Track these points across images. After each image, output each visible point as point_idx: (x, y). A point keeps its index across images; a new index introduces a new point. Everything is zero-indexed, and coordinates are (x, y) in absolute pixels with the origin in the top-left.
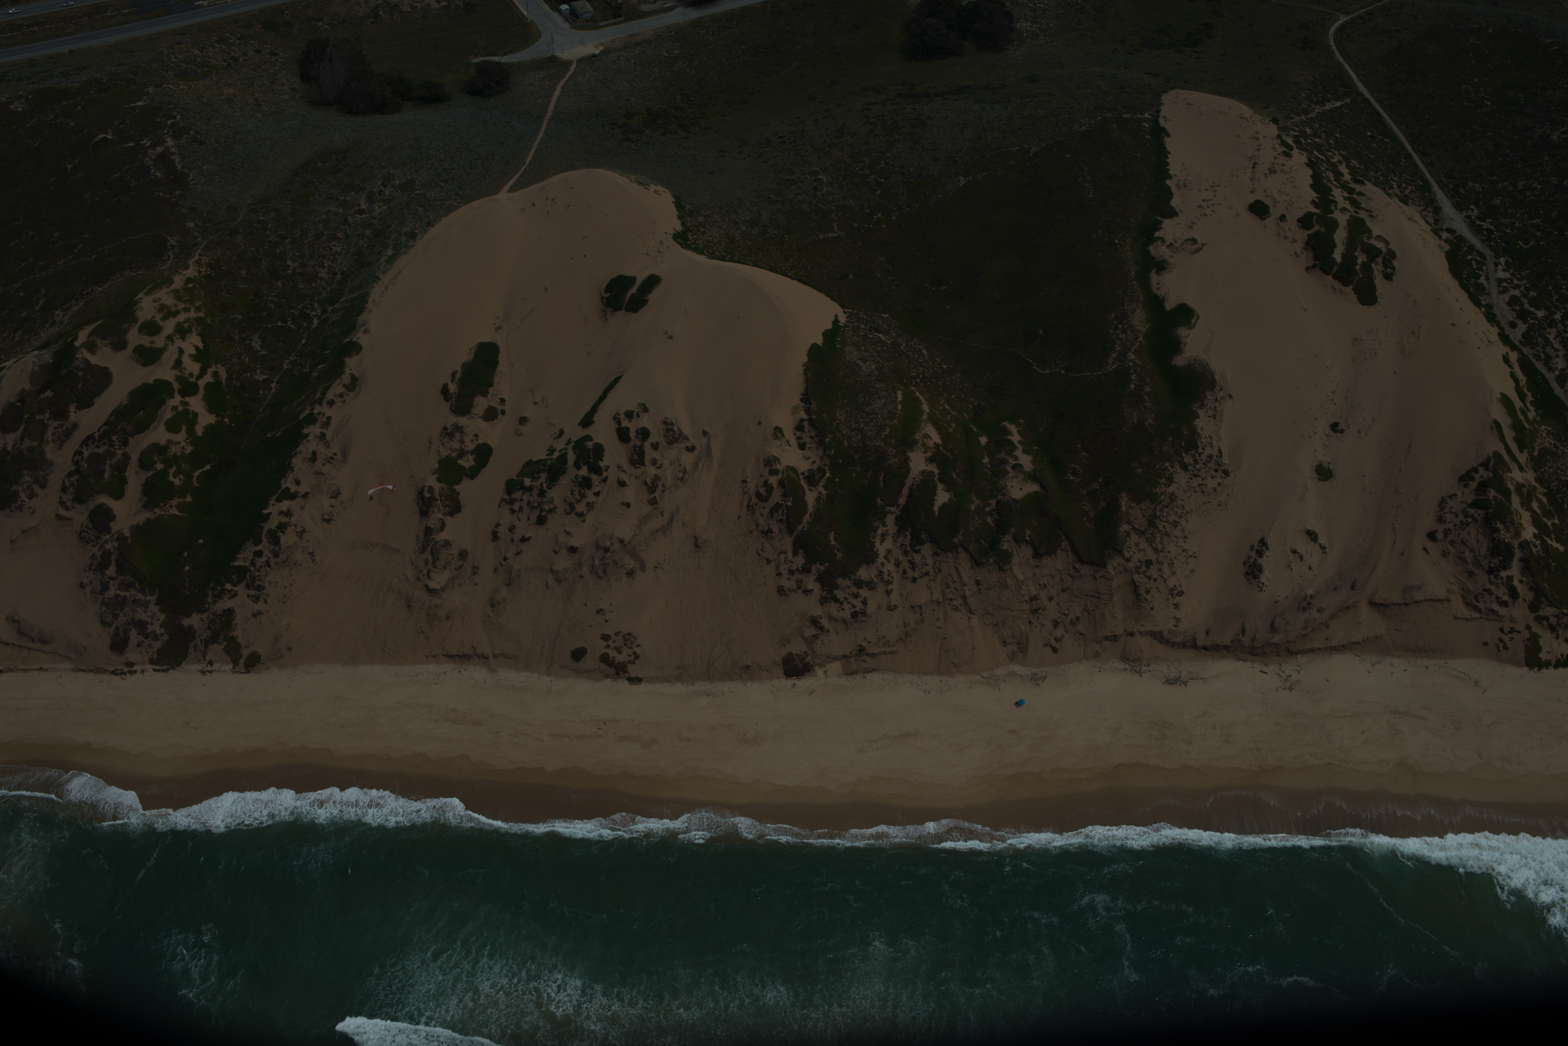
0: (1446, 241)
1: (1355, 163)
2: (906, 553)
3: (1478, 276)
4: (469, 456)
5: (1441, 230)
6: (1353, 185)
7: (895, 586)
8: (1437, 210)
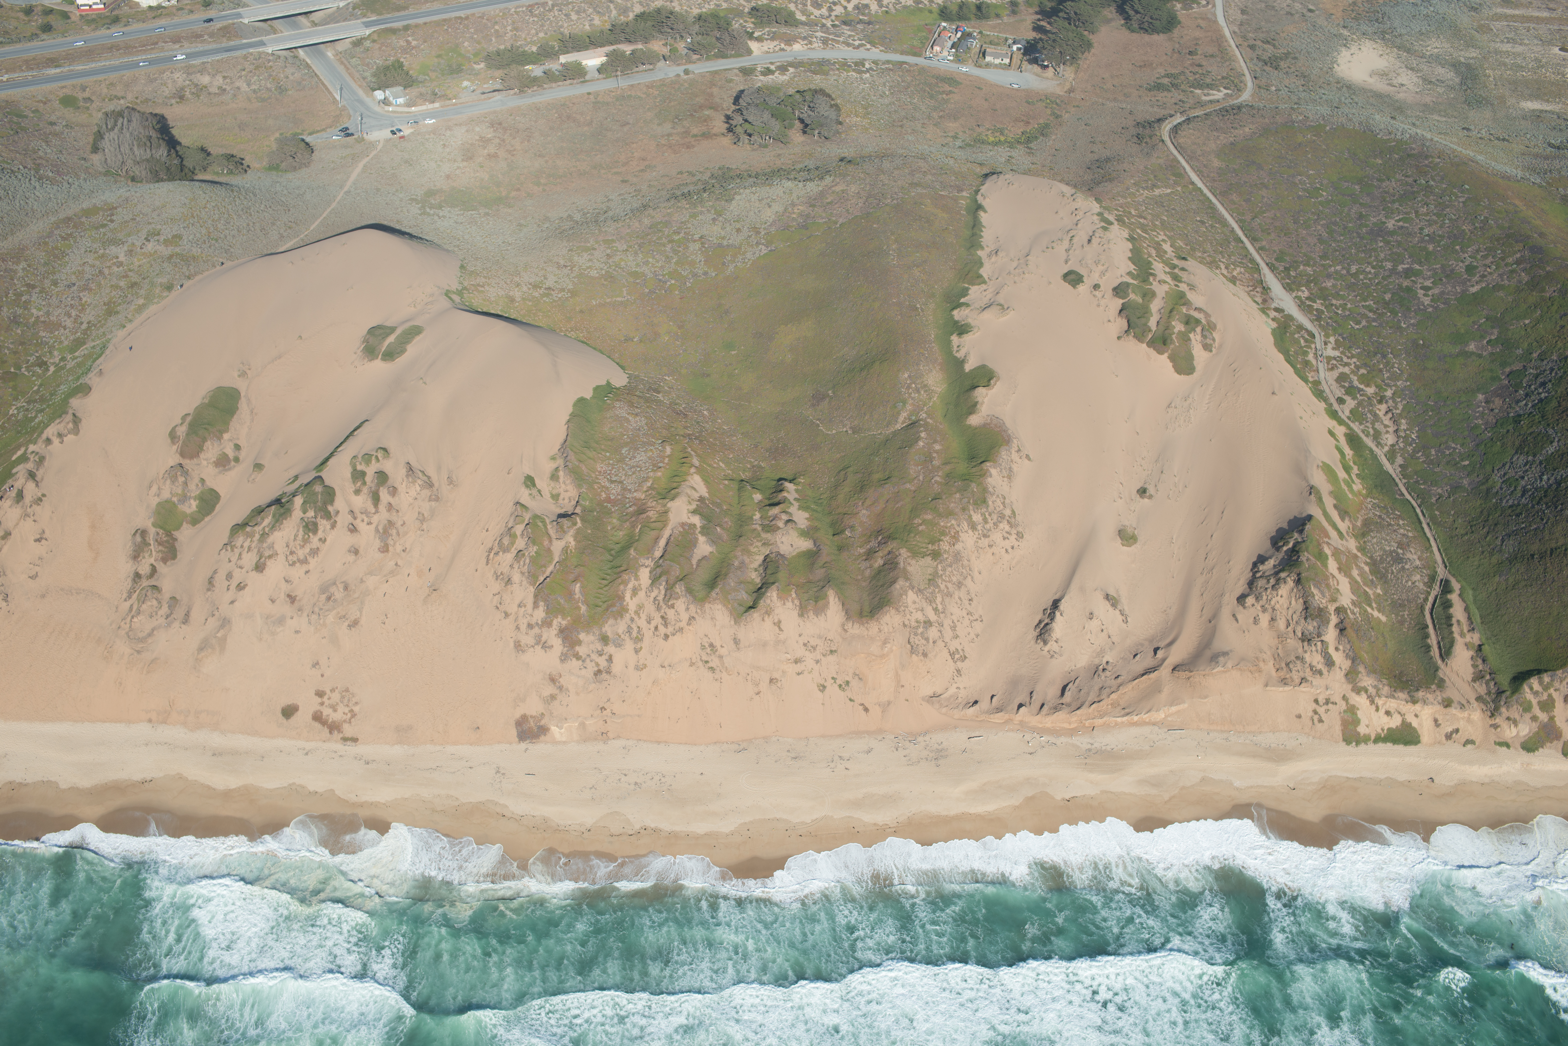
0: (1273, 320)
1: (1180, 243)
2: (658, 608)
3: (1306, 353)
4: (192, 501)
5: (1268, 309)
6: (1176, 262)
7: (646, 644)
8: (1266, 290)
